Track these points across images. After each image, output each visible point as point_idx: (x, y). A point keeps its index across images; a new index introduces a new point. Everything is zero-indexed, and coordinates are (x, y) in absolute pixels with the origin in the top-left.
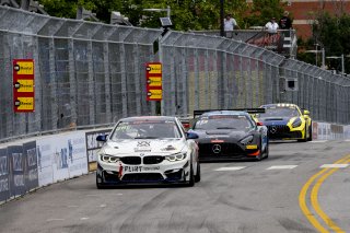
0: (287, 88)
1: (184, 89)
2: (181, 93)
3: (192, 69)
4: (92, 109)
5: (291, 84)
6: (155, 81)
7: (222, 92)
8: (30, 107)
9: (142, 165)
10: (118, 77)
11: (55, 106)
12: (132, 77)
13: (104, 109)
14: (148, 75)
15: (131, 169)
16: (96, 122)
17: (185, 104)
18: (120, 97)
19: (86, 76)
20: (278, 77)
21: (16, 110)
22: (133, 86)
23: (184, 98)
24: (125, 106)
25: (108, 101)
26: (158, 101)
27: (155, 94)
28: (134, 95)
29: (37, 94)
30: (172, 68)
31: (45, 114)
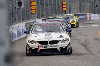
0: (96, 7)
1: (71, 8)
2: (71, 9)
3: (73, 3)
4: (49, 13)
5: (97, 6)
6: (64, 6)
7: (80, 8)
8: (35, 12)
9: (49, 45)
10: (55, 5)
11: (41, 12)
12: (59, 5)
13: (52, 13)
14: (63, 4)
15: (43, 47)
16: (50, 16)
17: (71, 11)
18: (56, 10)
19: (48, 5)
20: (94, 4)
21: (31, 13)
22: (59, 7)
23: (71, 10)
24: (57, 12)
25: (53, 11)
26: (65, 11)
27: (64, 9)
28: (59, 9)
29: (36, 9)
30: (68, 3)
31: (38, 14)
